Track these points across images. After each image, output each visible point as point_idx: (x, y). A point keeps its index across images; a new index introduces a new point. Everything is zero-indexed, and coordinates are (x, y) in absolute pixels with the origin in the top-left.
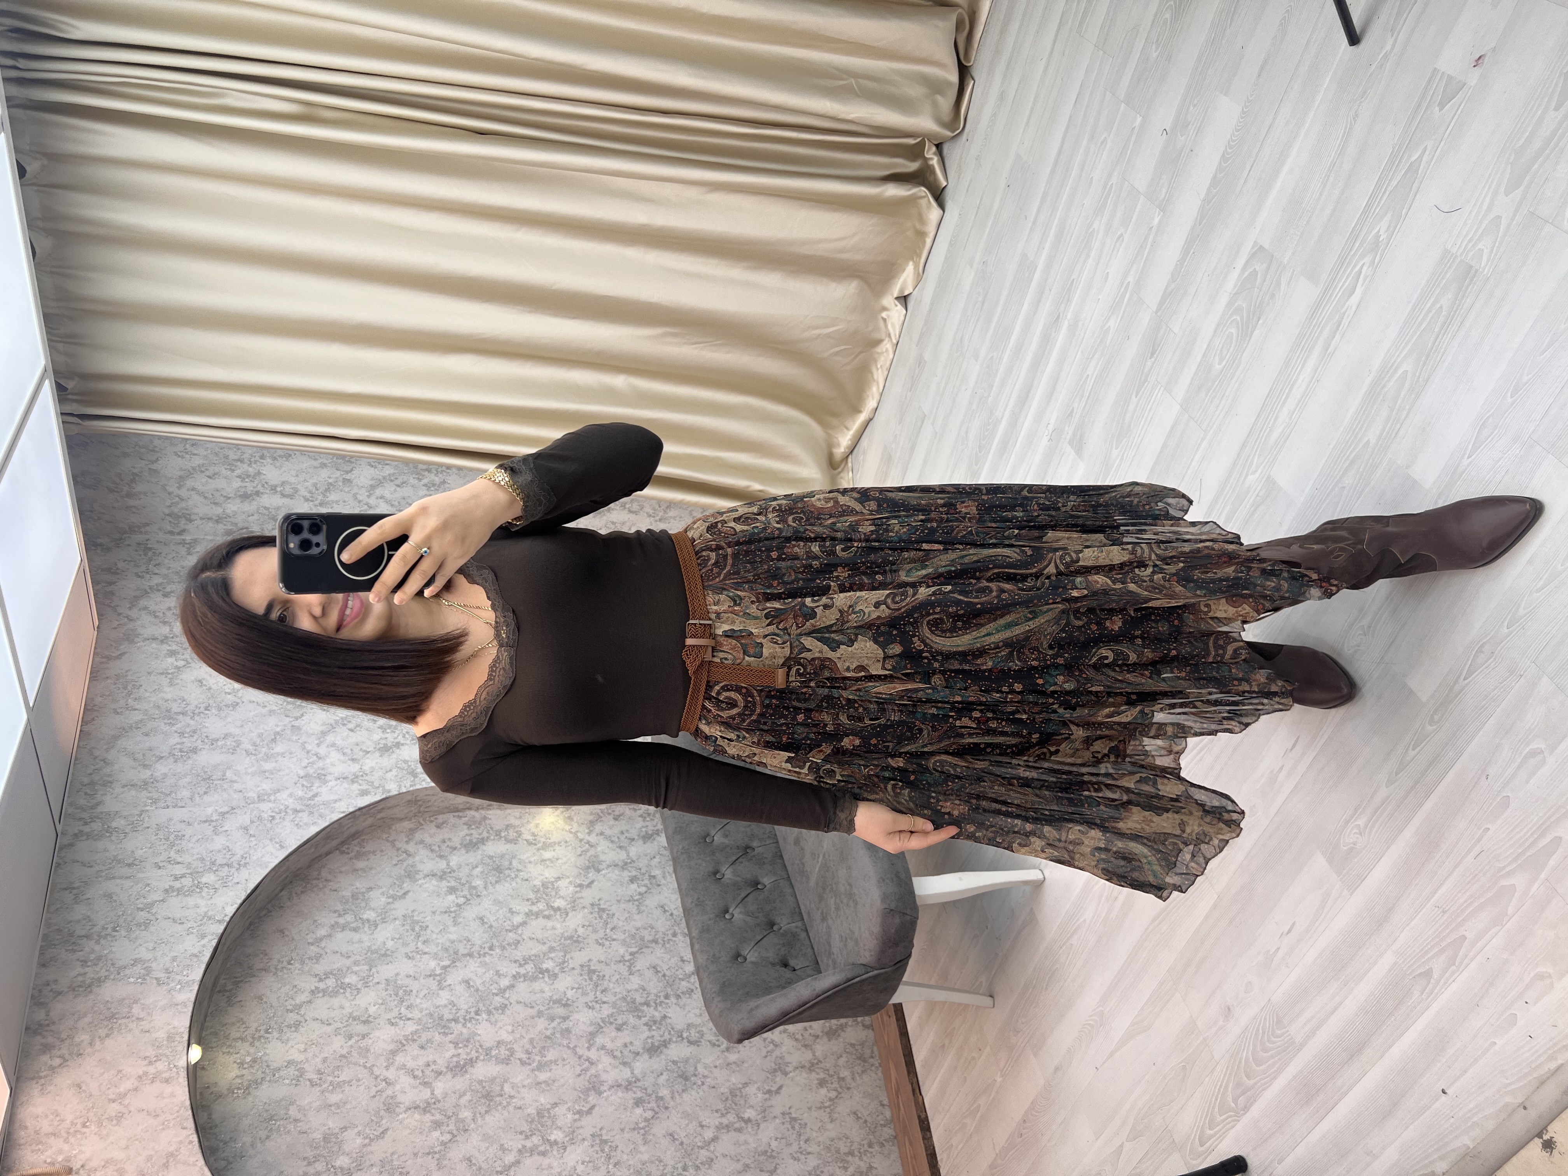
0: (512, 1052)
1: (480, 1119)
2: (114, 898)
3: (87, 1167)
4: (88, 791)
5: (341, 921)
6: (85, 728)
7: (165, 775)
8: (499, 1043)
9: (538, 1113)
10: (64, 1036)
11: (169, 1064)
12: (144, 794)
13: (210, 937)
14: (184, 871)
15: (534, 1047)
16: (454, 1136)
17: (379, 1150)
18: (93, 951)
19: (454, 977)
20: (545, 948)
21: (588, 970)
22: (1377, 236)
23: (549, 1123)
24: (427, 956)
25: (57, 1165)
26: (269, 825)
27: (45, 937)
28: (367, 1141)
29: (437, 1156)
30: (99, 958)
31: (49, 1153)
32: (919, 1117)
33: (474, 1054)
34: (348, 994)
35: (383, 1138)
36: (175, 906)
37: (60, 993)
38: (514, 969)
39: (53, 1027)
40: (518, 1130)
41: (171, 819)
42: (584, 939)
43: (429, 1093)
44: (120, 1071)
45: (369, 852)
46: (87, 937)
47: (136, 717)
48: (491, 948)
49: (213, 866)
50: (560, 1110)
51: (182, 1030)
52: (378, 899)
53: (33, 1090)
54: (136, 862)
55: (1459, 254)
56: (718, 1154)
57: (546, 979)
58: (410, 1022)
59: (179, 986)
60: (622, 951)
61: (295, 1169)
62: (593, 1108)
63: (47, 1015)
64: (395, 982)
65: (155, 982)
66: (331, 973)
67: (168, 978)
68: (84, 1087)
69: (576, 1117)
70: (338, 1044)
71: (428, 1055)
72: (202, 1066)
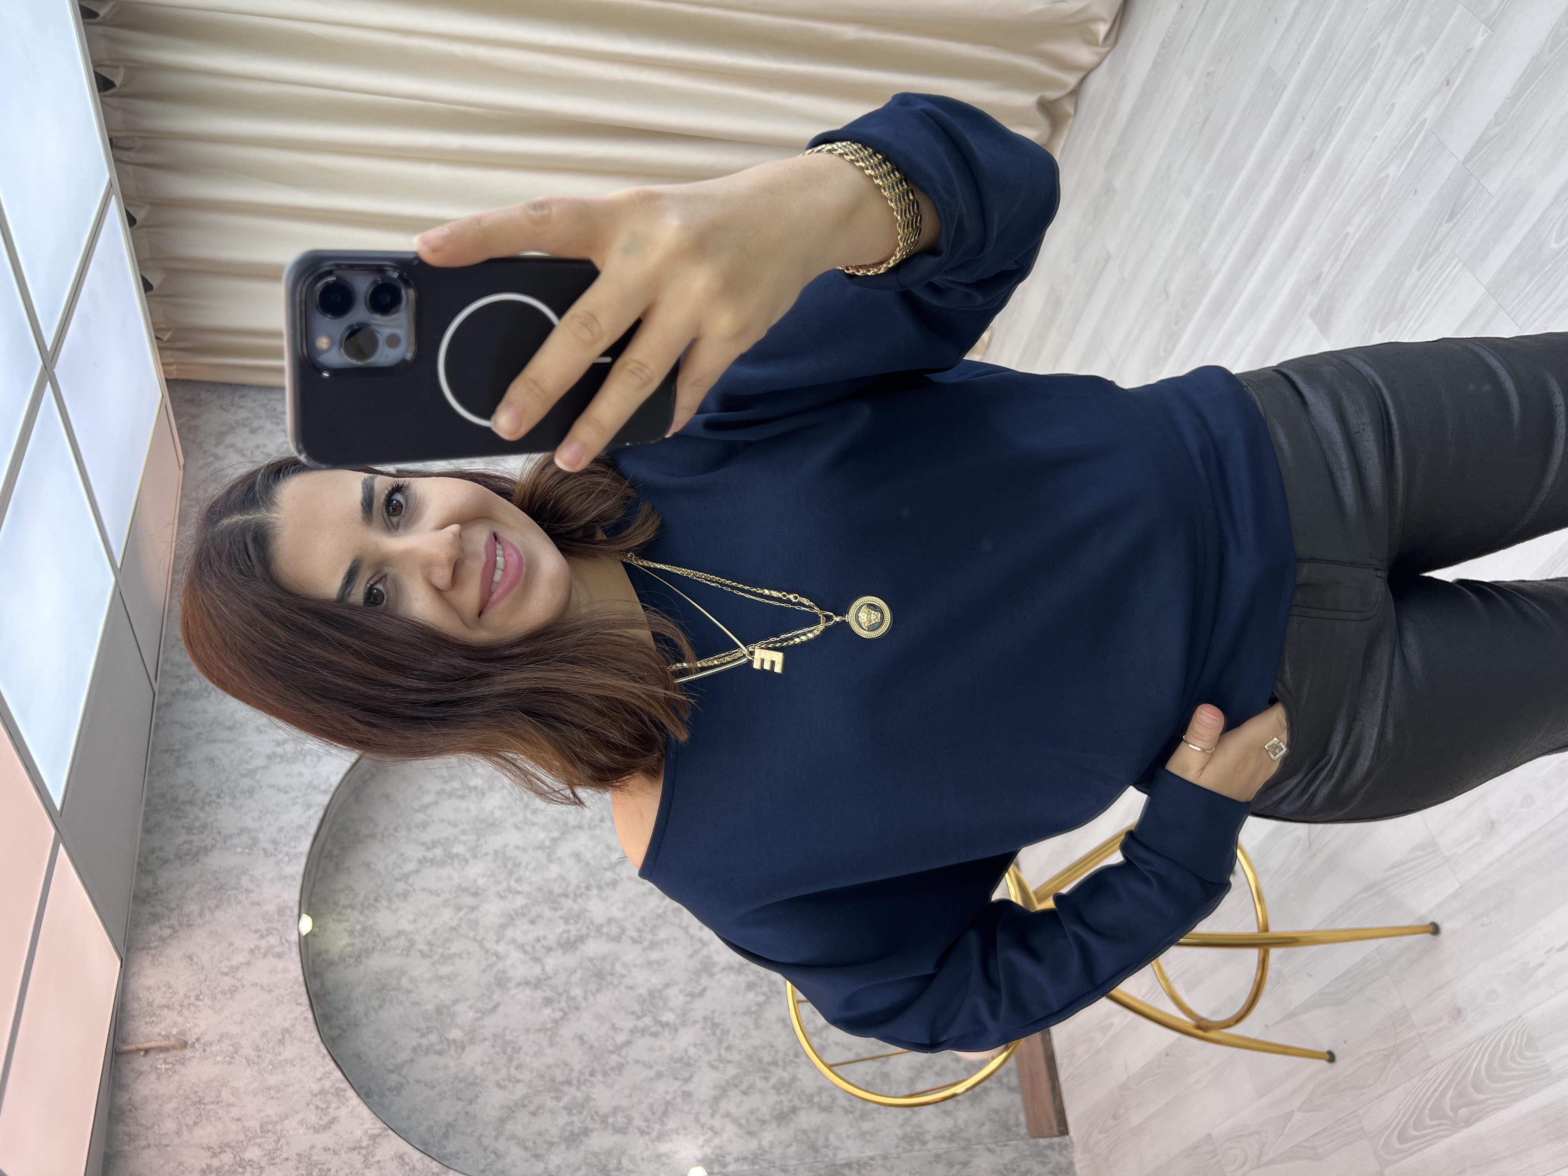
0: (623, 930)
1: (591, 998)
2: (216, 762)
3: (202, 1041)
5: (448, 788)
8: (610, 921)
9: (650, 994)
10: (173, 905)
11: (281, 938)
13: (316, 809)
15: (646, 925)
16: (565, 1013)
17: (491, 1024)
18: (198, 818)
19: (564, 850)
23: (661, 1004)
24: (536, 827)
25: (172, 1037)
27: (148, 802)
28: (479, 1015)
29: (549, 1033)
30: (204, 826)
31: (163, 1025)
33: (584, 931)
34: (456, 865)
35: (495, 1012)
36: (279, 773)
37: (166, 861)
39: (161, 896)
40: (630, 1010)
43: (540, 970)
44: (231, 944)
46: (192, 803)
48: (602, 820)
50: (672, 992)
51: (292, 904)
53: (145, 960)
54: (237, 725)
58: (519, 897)
59: (287, 858)
61: (409, 1040)
62: (704, 990)
63: (155, 883)
64: (504, 853)
65: (262, 852)
66: (438, 842)
67: (276, 849)
68: (195, 959)
69: (688, 999)
70: (447, 916)
71: (539, 930)
72: (311, 934)
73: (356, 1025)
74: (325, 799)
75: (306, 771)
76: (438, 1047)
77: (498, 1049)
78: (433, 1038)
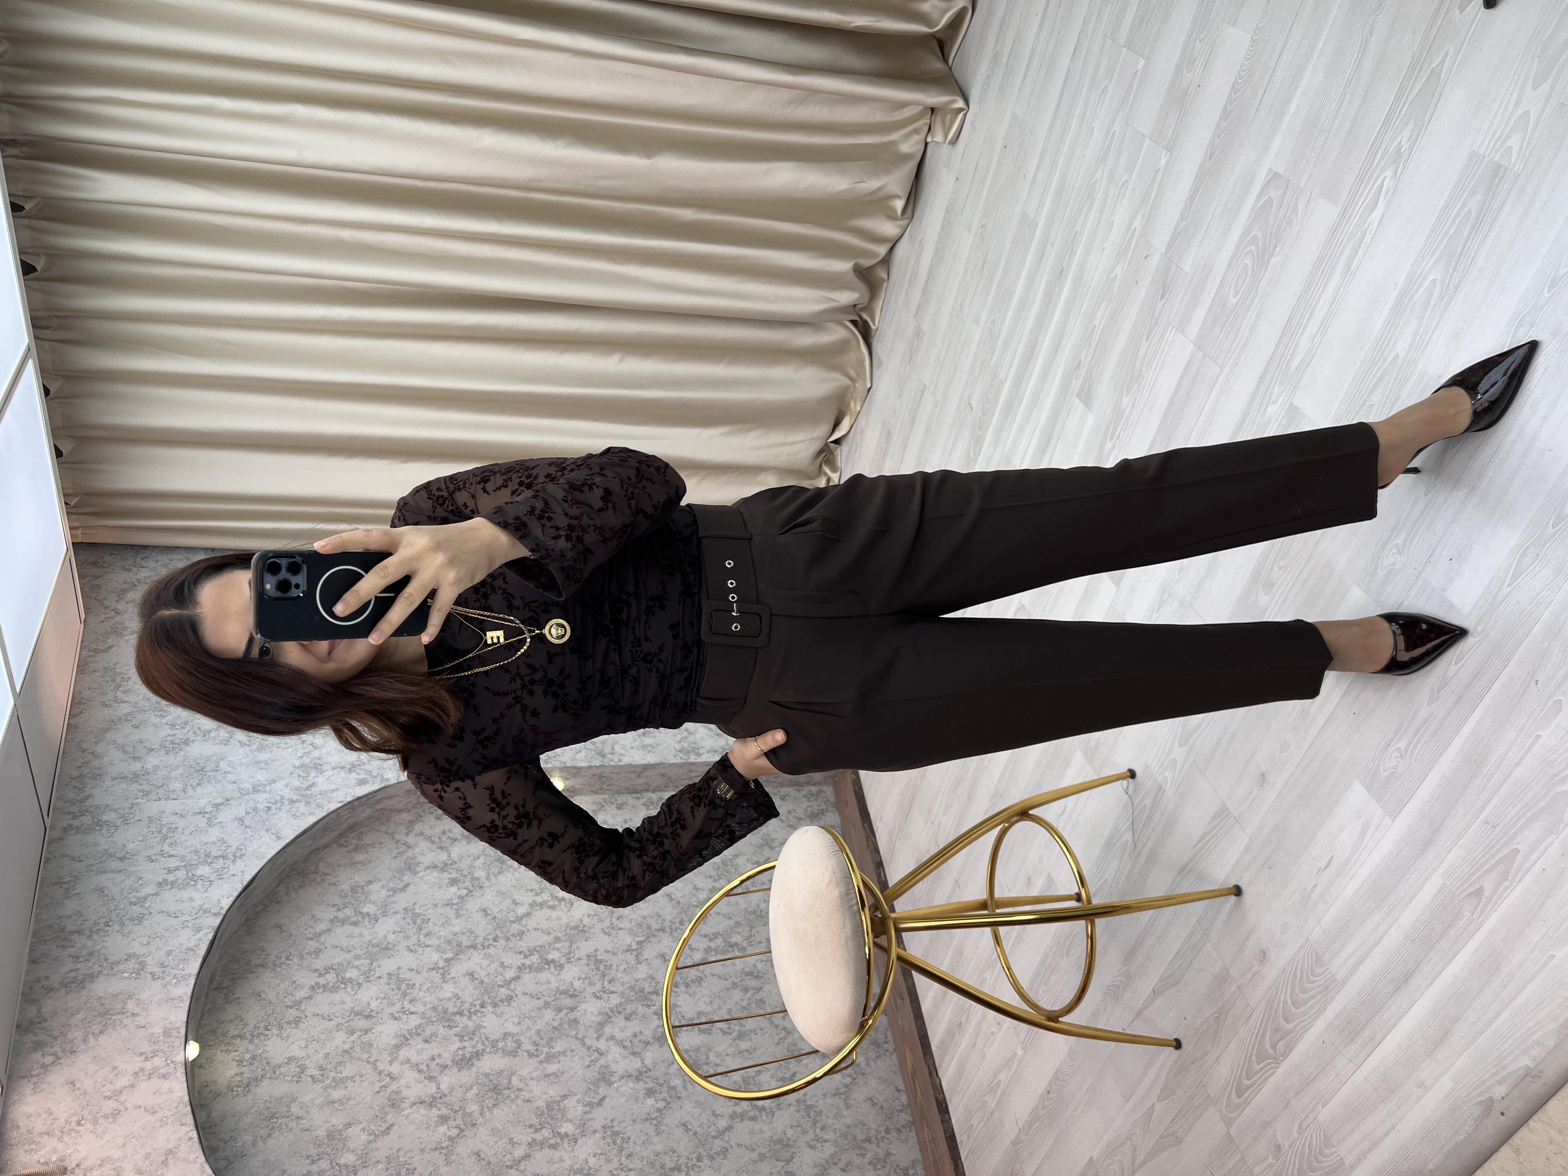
0: (519, 1044)
1: (487, 1113)
2: (106, 892)
3: (82, 1167)
4: (77, 784)
5: (341, 915)
6: (73, 721)
7: (156, 768)
8: (506, 1035)
9: (547, 1106)
10: (56, 1033)
11: (167, 1060)
12: (135, 786)
13: (206, 931)
14: (177, 864)
15: (542, 1039)
16: (462, 1131)
17: (385, 1146)
18: (85, 947)
19: (458, 970)
20: (550, 938)
21: (595, 960)
22: (1399, 148)
23: (559, 1116)
24: (429, 949)
25: (51, 1165)
26: (265, 816)
27: (35, 933)
28: (372, 1137)
29: (445, 1151)
30: (91, 954)
31: (42, 1153)
32: (937, 1099)
33: (480, 1047)
34: (349, 989)
35: (389, 1133)
36: (170, 899)
37: (51, 990)
38: (518, 961)
39: (45, 1025)
40: (527, 1123)
41: (163, 812)
42: (590, 928)
43: (435, 1088)
44: (115, 1068)
45: (368, 845)
46: (79, 932)
47: (125, 709)
48: (495, 939)
49: (208, 859)
50: (570, 1103)
51: (179, 1025)
52: (378, 892)
53: (25, 1089)
54: (127, 856)
55: (1488, 153)
56: (732, 1144)
57: (552, 970)
58: (413, 1017)
59: (175, 981)
60: (629, 940)
61: (299, 1167)
62: (603, 1099)
63: (39, 1012)
64: (398, 974)
65: (150, 976)
66: (331, 968)
67: (163, 972)
68: (78, 1085)
69: (587, 1109)
70: (340, 1040)
71: (433, 1049)
72: (199, 1064)
73: (244, 1157)
74: (216, 921)
78: (324, 1164)
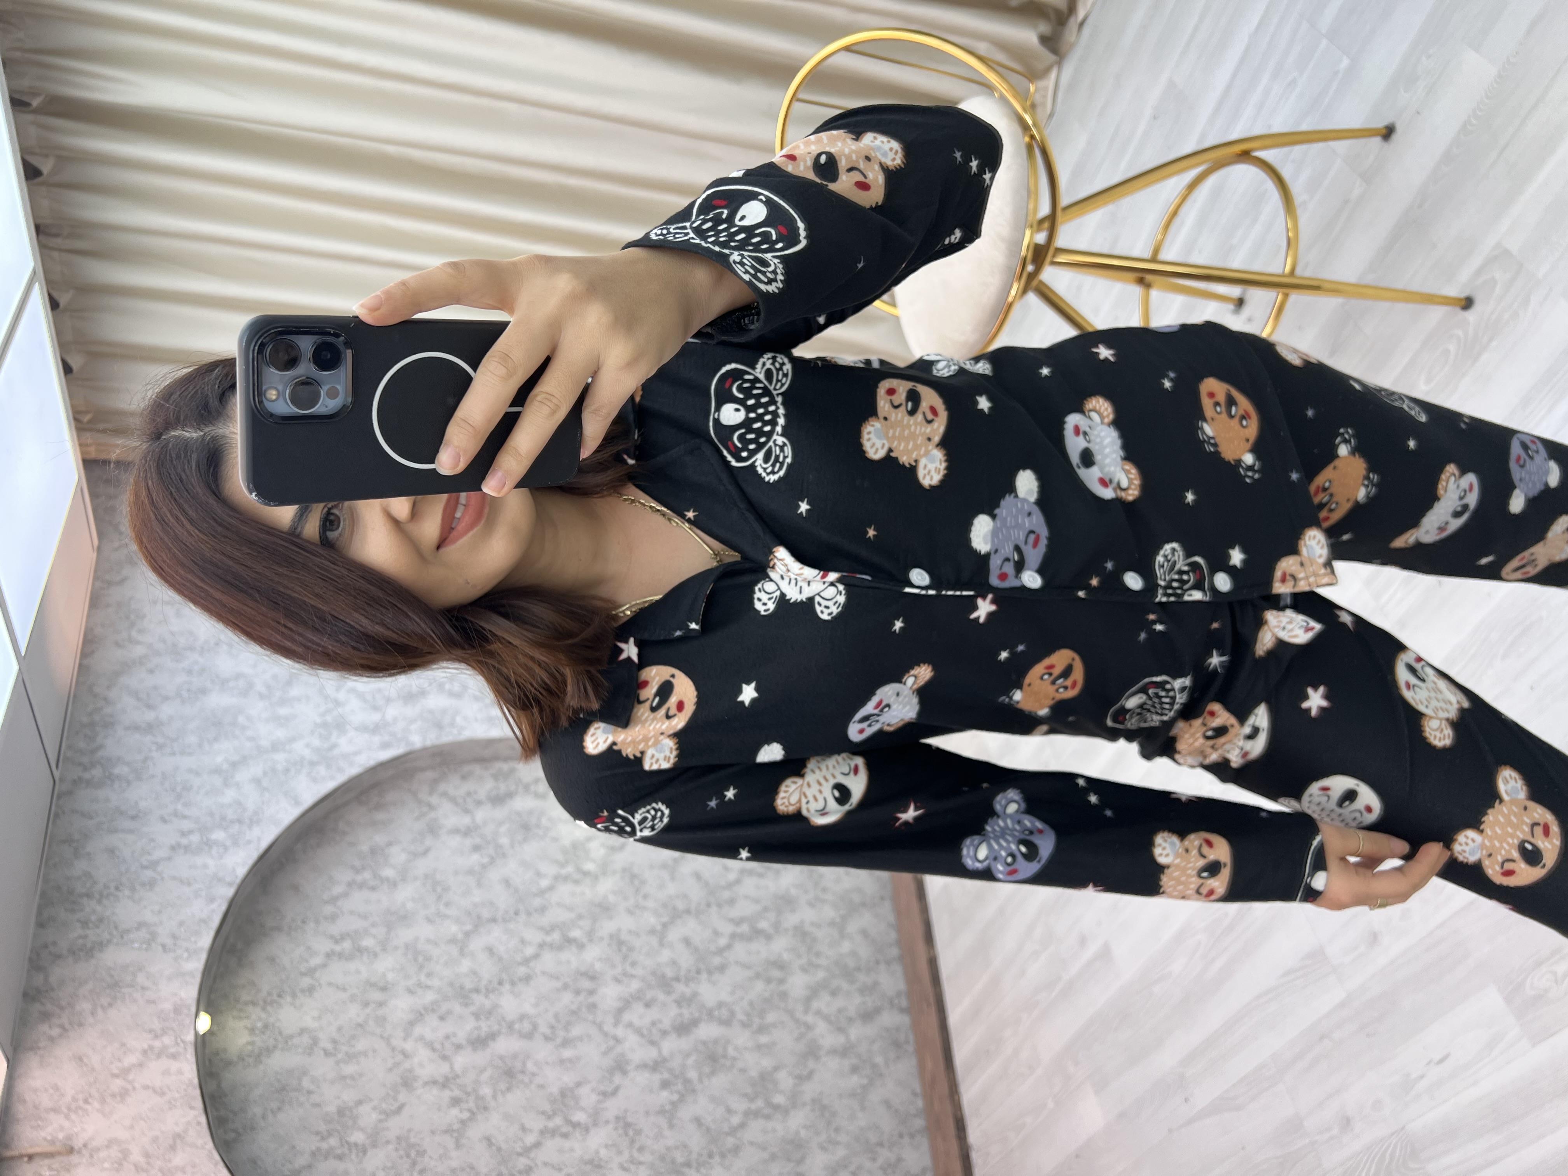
0: (535, 1027)
1: (500, 1097)
2: (117, 853)
3: (89, 1147)
4: (88, 733)
5: (359, 878)
6: (85, 662)
7: (172, 718)
8: (522, 1017)
9: (561, 1093)
10: (64, 1003)
11: (176, 1038)
12: (148, 739)
13: (220, 902)
14: (192, 826)
15: (558, 1021)
16: (473, 1114)
17: (395, 1126)
18: (94, 912)
19: (477, 944)
20: (573, 915)
23: (572, 1103)
24: (448, 919)
25: (58, 1143)
26: (283, 778)
27: (43, 894)
28: (383, 1116)
29: (455, 1135)
30: (101, 920)
31: (49, 1130)
33: (495, 1028)
34: (365, 958)
35: (400, 1113)
36: (182, 865)
37: (59, 957)
38: (539, 937)
39: (52, 994)
40: (540, 1109)
41: (178, 768)
42: (615, 906)
43: (448, 1068)
44: (123, 1045)
45: (389, 803)
46: (89, 896)
47: (139, 651)
48: (517, 913)
49: (223, 823)
50: (584, 1091)
51: (189, 1002)
52: (398, 855)
53: (32, 1062)
54: (140, 815)
56: (745, 1142)
57: (574, 949)
58: (429, 992)
59: (186, 955)
60: (653, 920)
61: (307, 1144)
62: (616, 1090)
63: (46, 979)
64: (415, 947)
65: (160, 948)
66: (348, 935)
67: (175, 944)
68: (85, 1060)
69: (601, 1097)
70: (353, 1012)
71: (448, 1027)
72: (210, 1032)
73: (253, 1129)
74: (230, 892)
75: (211, 862)
76: (339, 1151)
77: (402, 1153)
78: (333, 1141)
